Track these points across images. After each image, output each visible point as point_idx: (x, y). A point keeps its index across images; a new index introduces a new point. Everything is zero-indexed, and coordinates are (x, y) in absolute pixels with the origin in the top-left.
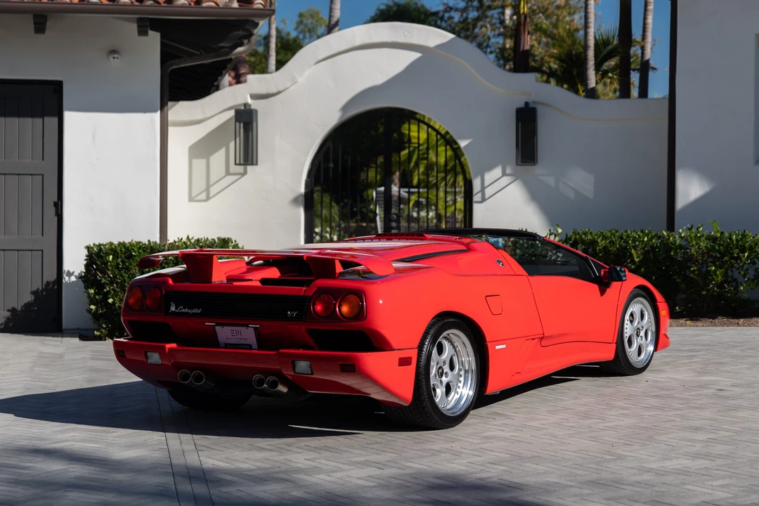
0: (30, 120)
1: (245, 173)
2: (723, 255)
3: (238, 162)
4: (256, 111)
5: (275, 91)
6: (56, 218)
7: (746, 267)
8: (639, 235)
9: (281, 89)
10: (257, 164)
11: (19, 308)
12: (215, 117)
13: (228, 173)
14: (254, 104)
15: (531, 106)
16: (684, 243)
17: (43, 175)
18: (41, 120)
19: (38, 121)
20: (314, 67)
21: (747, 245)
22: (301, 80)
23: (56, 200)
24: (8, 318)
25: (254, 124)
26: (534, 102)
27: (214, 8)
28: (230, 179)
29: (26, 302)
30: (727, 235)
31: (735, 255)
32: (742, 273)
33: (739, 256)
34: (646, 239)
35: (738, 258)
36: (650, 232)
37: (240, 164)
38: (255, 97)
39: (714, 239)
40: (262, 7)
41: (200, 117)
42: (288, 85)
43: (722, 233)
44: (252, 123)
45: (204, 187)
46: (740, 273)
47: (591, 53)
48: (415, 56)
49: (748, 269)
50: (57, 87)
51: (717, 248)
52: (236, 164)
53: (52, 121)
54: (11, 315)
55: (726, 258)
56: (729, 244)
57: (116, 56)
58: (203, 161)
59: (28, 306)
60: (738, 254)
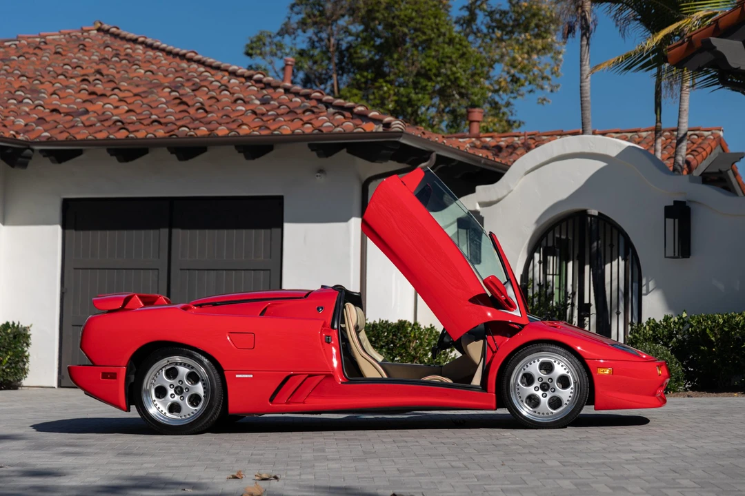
5: (495, 199)
9: (500, 197)
14: (482, 211)
15: (687, 203)
17: (270, 270)
20: (525, 177)
22: (515, 189)
26: (690, 201)
38: (483, 205)
42: (505, 194)
48: (602, 164)
57: (320, 174)
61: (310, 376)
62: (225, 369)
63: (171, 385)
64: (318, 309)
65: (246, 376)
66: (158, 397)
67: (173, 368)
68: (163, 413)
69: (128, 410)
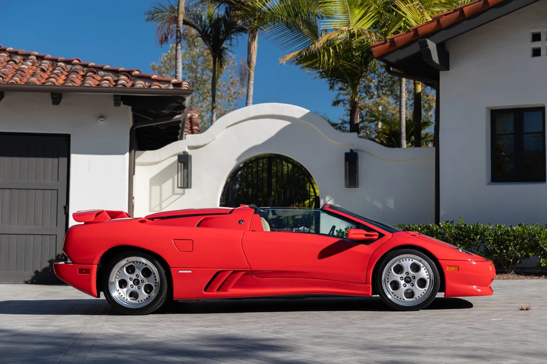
0: (51, 159)
1: (184, 193)
2: (465, 237)
3: (179, 186)
4: (191, 156)
5: (202, 144)
6: (65, 216)
7: (479, 244)
8: (416, 227)
9: (206, 143)
10: (191, 188)
11: (40, 271)
12: (166, 161)
13: (174, 193)
14: (190, 152)
15: (355, 151)
16: (442, 231)
17: (58, 190)
18: (57, 159)
19: (56, 160)
20: (225, 130)
21: (479, 231)
22: (218, 137)
23: (65, 205)
24: (33, 277)
25: (189, 164)
26: (356, 150)
27: (158, 89)
28: (175, 197)
29: (45, 267)
30: (468, 225)
31: (472, 237)
32: (476, 248)
33: (474, 238)
34: (420, 229)
35: (474, 240)
36: (423, 225)
37: (181, 188)
38: (191, 148)
39: (461, 229)
40: (187, 89)
41: (158, 160)
42: (210, 140)
43: (465, 225)
44: (188, 162)
45: (158, 203)
46: (475, 248)
47: (404, 130)
48: (287, 123)
49: (480, 246)
50: (67, 137)
51: (461, 233)
52: (178, 187)
53: (64, 160)
54: (35, 275)
55: (466, 239)
56: (468, 231)
57: (102, 119)
58: (158, 187)
59: (45, 269)
60: (473, 237)
61: (235, 272)
62: (171, 266)
63: (130, 278)
64: (239, 222)
65: (187, 272)
66: (121, 287)
67: (132, 265)
68: (125, 299)
69: (99, 296)
